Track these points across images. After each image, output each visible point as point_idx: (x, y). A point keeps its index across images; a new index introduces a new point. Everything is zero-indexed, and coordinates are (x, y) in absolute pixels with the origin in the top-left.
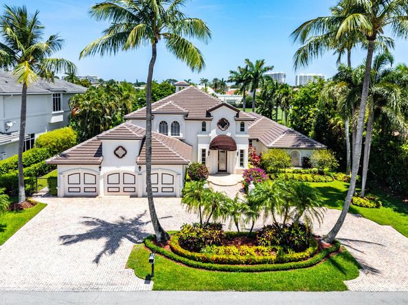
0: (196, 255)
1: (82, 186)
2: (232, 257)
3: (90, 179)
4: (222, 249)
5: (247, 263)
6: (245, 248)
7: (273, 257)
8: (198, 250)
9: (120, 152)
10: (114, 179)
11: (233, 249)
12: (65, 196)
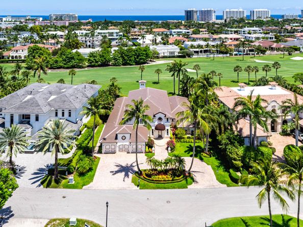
0: (150, 179)
1: (110, 149)
2: (160, 179)
3: (113, 147)
4: (157, 176)
5: (164, 181)
6: (164, 176)
7: (171, 179)
8: (150, 177)
9: (124, 138)
10: (121, 147)
11: (160, 176)
12: (105, 153)
